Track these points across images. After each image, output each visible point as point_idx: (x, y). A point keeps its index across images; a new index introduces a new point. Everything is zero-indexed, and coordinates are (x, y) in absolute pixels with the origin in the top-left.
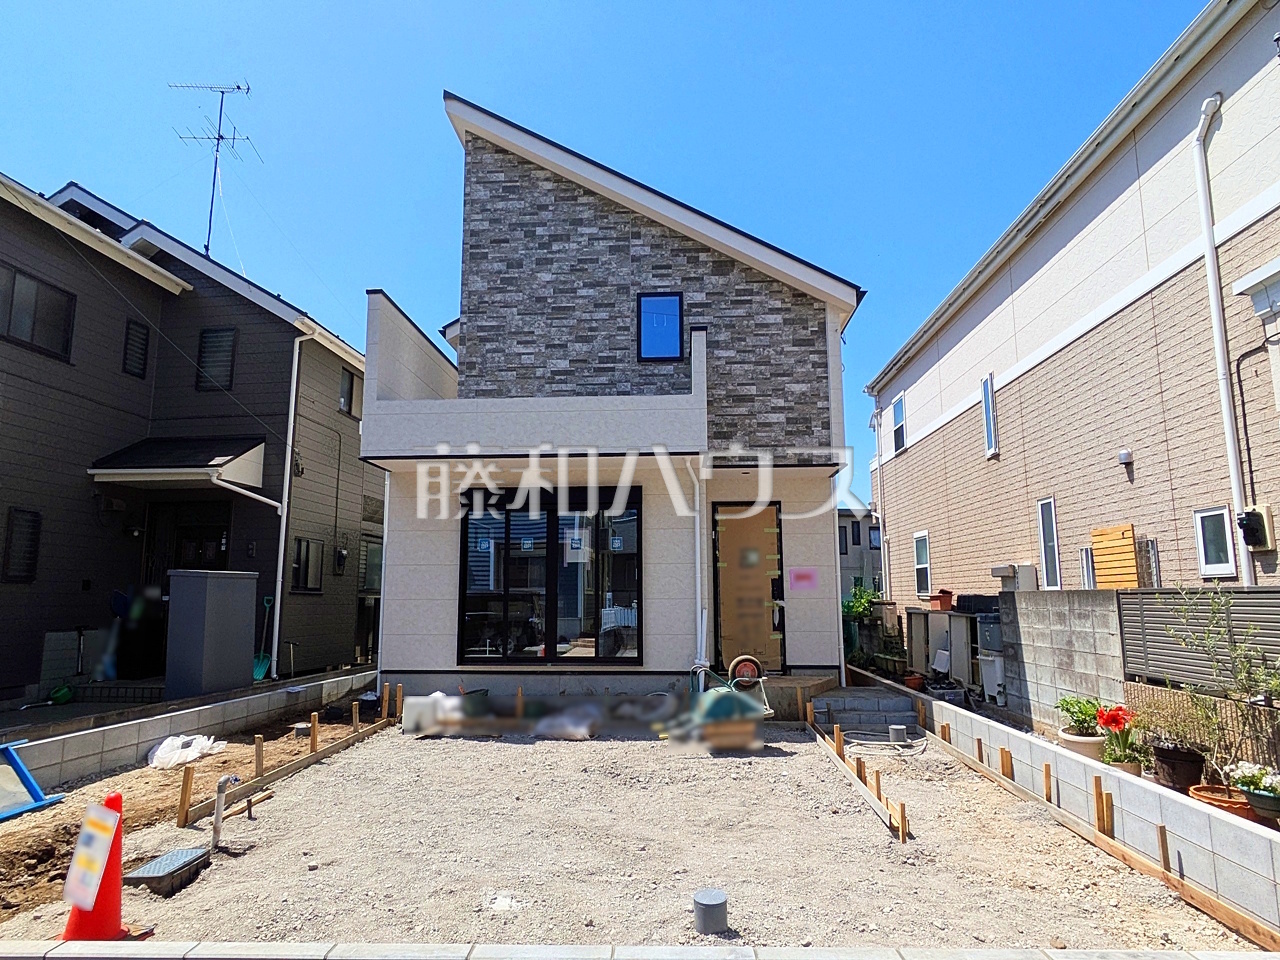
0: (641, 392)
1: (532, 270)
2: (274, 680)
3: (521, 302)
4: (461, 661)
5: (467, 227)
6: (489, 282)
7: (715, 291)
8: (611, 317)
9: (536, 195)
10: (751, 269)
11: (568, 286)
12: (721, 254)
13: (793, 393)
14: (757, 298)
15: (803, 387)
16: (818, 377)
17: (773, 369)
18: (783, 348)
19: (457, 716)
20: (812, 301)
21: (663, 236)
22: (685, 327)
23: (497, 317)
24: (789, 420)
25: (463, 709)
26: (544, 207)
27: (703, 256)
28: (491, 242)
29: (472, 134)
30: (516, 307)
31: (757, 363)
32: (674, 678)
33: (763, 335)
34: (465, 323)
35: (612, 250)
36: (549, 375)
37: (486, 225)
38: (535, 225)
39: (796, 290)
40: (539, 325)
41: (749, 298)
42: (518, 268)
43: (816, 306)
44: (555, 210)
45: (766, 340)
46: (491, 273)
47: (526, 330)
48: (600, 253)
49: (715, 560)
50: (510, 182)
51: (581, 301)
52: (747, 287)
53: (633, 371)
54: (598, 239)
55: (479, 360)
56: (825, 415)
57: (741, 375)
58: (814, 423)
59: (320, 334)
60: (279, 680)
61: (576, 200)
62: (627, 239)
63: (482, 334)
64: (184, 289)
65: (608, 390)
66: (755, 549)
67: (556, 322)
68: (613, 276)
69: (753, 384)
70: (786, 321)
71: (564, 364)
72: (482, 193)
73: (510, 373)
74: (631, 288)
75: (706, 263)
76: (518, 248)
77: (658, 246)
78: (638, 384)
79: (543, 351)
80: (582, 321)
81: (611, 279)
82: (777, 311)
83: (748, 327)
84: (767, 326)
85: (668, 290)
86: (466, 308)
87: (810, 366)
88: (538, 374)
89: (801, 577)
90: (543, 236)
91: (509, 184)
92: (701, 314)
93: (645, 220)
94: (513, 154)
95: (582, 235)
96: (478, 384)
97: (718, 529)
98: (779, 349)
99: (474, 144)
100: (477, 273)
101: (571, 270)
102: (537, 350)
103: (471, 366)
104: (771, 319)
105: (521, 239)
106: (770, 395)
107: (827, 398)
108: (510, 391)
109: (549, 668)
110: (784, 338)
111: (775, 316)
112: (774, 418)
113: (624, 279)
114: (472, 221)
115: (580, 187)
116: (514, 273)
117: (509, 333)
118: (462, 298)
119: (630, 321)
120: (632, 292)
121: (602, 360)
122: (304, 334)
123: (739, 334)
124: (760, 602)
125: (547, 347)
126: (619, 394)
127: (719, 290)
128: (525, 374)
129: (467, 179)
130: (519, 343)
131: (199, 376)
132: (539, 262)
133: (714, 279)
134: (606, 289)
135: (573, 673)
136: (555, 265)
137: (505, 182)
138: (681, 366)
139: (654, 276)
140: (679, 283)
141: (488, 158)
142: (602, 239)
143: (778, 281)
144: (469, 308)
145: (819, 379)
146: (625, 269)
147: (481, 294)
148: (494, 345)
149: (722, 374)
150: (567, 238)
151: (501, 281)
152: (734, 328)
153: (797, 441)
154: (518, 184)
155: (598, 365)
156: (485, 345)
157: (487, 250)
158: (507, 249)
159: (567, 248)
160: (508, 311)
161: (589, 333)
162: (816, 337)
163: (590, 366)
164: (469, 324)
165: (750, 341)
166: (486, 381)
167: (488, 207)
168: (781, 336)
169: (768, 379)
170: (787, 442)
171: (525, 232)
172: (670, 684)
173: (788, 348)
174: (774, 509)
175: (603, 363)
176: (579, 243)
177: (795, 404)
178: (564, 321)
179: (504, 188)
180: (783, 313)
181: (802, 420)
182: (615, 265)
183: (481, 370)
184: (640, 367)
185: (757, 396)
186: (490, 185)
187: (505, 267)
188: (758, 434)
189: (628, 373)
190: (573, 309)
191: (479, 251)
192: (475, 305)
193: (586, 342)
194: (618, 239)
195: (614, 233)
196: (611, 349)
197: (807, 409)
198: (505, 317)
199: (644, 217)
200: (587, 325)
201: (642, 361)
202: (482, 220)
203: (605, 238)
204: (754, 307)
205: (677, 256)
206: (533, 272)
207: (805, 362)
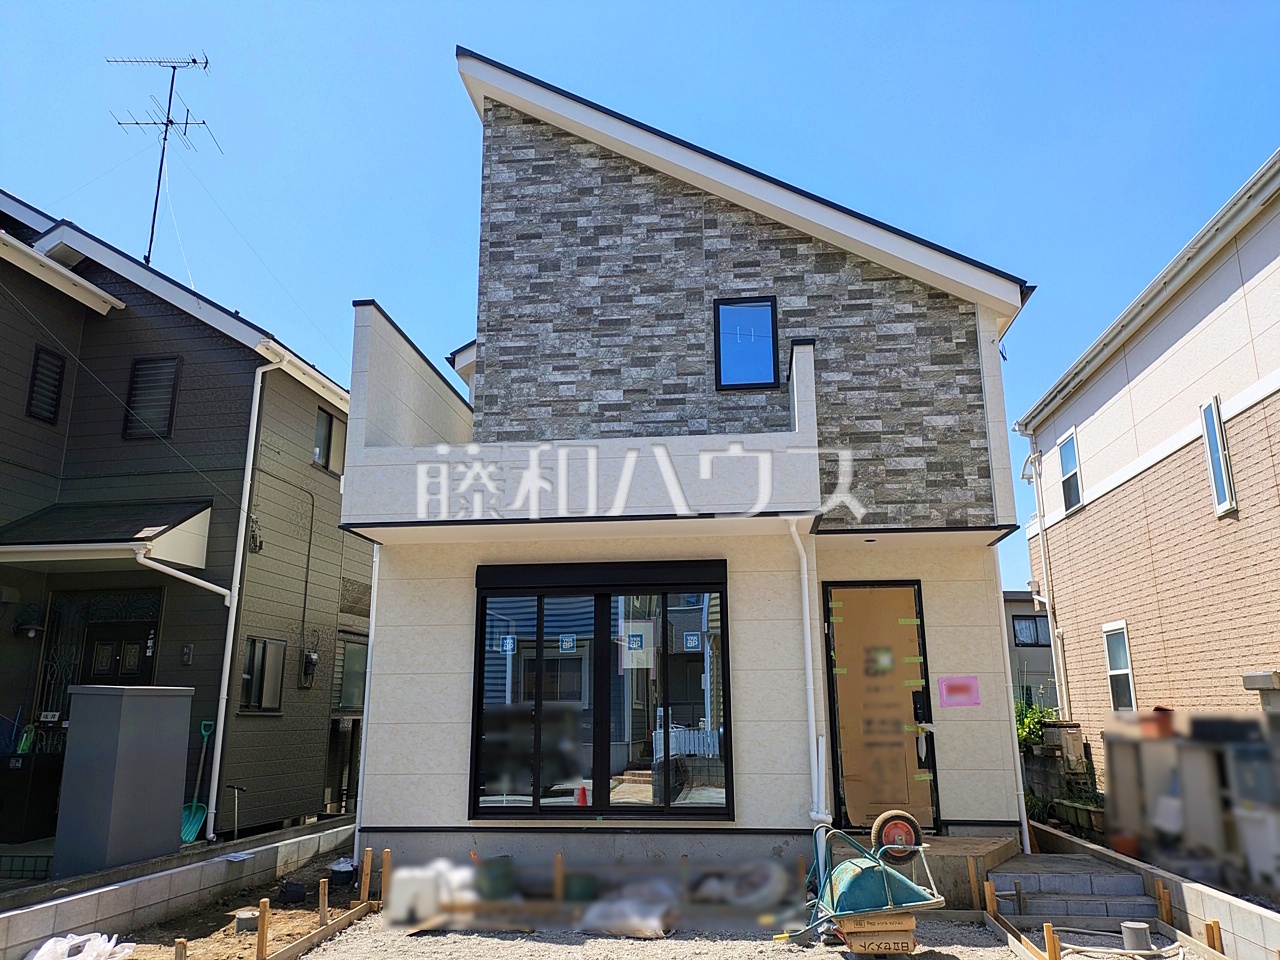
0: (721, 431)
1: (572, 272)
2: (210, 842)
3: (558, 315)
4: (475, 811)
5: (486, 220)
6: (515, 290)
7: (820, 293)
8: (679, 332)
9: (577, 175)
10: (869, 262)
11: (620, 293)
12: (826, 244)
13: (934, 428)
14: (879, 302)
15: (949, 421)
16: (969, 407)
17: (905, 397)
18: (917, 368)
19: (469, 897)
20: (957, 303)
21: (746, 224)
22: (780, 343)
23: (526, 335)
24: (930, 467)
25: (476, 887)
26: (588, 191)
27: (802, 249)
28: (518, 238)
29: (493, 100)
30: (551, 321)
31: (882, 389)
32: (779, 840)
33: (889, 350)
34: (484, 344)
35: (679, 244)
36: (596, 410)
37: (511, 216)
38: (575, 214)
39: (932, 288)
40: (582, 346)
41: (868, 301)
42: (554, 271)
43: (962, 309)
44: (602, 194)
45: (893, 358)
46: (517, 278)
47: (565, 351)
48: (663, 248)
49: (830, 664)
50: (543, 160)
51: (638, 312)
52: (865, 287)
53: (710, 402)
54: (661, 230)
55: (503, 392)
56: (983, 458)
57: (859, 406)
58: (967, 470)
59: (289, 362)
60: (216, 842)
61: (630, 181)
62: (697, 229)
63: (506, 358)
64: (113, 308)
65: (676, 429)
66: (888, 649)
67: (605, 341)
68: (681, 277)
69: (878, 418)
70: (920, 331)
71: (616, 396)
72: (506, 175)
73: (543, 409)
74: (706, 293)
75: (807, 257)
76: (553, 244)
77: (741, 237)
78: (718, 420)
79: (588, 378)
80: (640, 337)
81: (678, 281)
82: (908, 317)
83: (868, 340)
84: (894, 338)
85: (756, 294)
86: (485, 325)
87: (957, 391)
88: (582, 409)
89: (955, 689)
90: (586, 229)
91: (541, 163)
92: (802, 325)
93: (723, 203)
94: (546, 124)
95: (638, 226)
96: (500, 424)
97: (832, 619)
98: (912, 369)
99: (496, 113)
100: (499, 279)
101: (625, 272)
102: (580, 378)
103: (491, 400)
104: (899, 328)
105: (557, 233)
106: (902, 432)
107: (984, 435)
108: (543, 433)
109: (600, 823)
110: (918, 354)
111: (905, 324)
112: (909, 463)
113: (696, 282)
114: (493, 211)
115: (635, 163)
117: (542, 356)
118: (479, 311)
119: (705, 338)
120: (707, 298)
121: (668, 389)
122: (269, 362)
123: (856, 349)
124: (897, 725)
125: (594, 373)
126: (691, 433)
127: (825, 292)
128: (564, 410)
129: (486, 158)
130: (555, 369)
131: (128, 419)
132: (581, 262)
133: (818, 278)
134: (672, 295)
135: (634, 831)
136: (603, 266)
137: (536, 160)
138: (776, 394)
139: (736, 276)
140: (771, 284)
141: (513, 130)
142: (665, 230)
143: (907, 278)
144: (488, 325)
145: (971, 409)
146: (697, 269)
147: (504, 306)
148: (522, 373)
149: (833, 404)
150: (618, 230)
151: (531, 288)
152: (849, 342)
153: (944, 495)
154: (553, 162)
155: (663, 397)
156: (510, 372)
157: (512, 249)
158: (539, 246)
159: (619, 243)
160: (541, 326)
161: (650, 354)
162: (963, 351)
163: (652, 397)
164: (489, 345)
165: (871, 359)
166: (512, 420)
167: (515, 193)
168: (914, 351)
169: (899, 410)
170: (929, 497)
171: (563, 224)
172: (774, 848)
173: (925, 367)
174: (911, 591)
175: (669, 393)
176: (634, 236)
177: (939, 443)
178: (616, 338)
179: (535, 168)
180: (916, 320)
181: (949, 466)
182: (683, 264)
183: (504, 406)
184: (717, 398)
185: (884, 433)
186: (516, 165)
187: (537, 270)
188: (888, 486)
189: (704, 406)
190: (628, 322)
191: (501, 249)
192: (496, 320)
193: (645, 366)
194: (686, 230)
195: (680, 223)
196: (679, 375)
197: (955, 451)
198: (536, 335)
199: (721, 200)
200: (646, 344)
201: (722, 389)
202: (506, 210)
203: (669, 229)
204: (875, 314)
205: (767, 249)
206: (574, 276)
207: (950, 386)
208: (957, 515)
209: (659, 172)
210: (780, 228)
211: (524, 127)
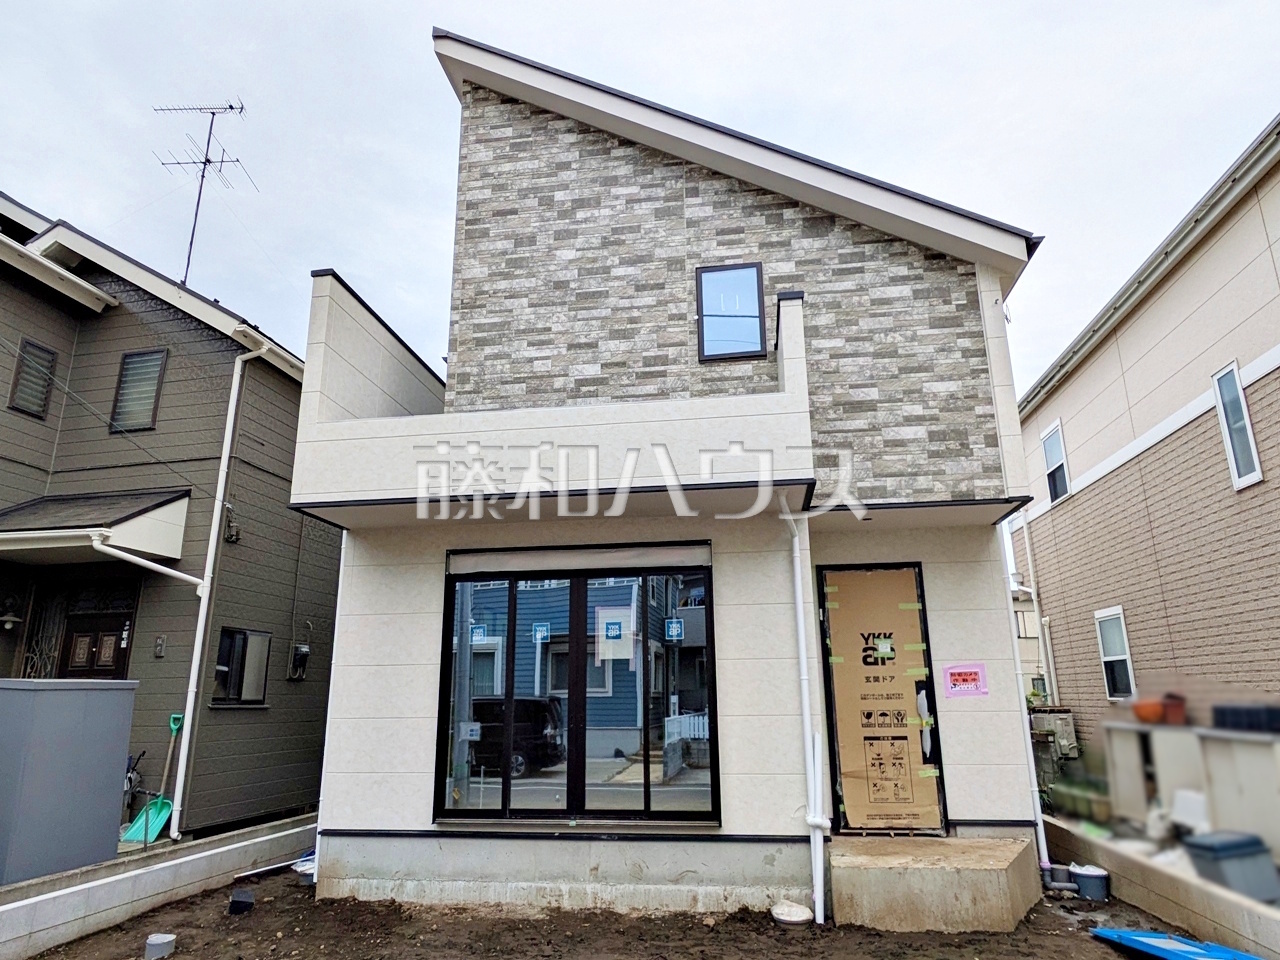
1: (548, 247)
2: (175, 842)
3: (534, 290)
4: (439, 811)
5: (462, 198)
6: (490, 267)
7: (808, 258)
8: (660, 303)
9: (555, 150)
10: (859, 224)
11: (599, 265)
12: (814, 209)
13: (935, 395)
14: (871, 265)
15: (952, 386)
16: (974, 371)
17: (902, 362)
18: (915, 332)
20: (955, 263)
22: (767, 310)
23: (501, 311)
26: (566, 166)
27: (788, 213)
28: (495, 215)
29: (471, 83)
30: (526, 296)
31: (877, 355)
32: (771, 848)
33: (884, 315)
34: (457, 322)
35: (659, 214)
36: (572, 385)
37: (488, 193)
38: (553, 189)
39: (928, 249)
40: (558, 320)
41: (859, 265)
42: (530, 246)
44: (580, 168)
45: (888, 322)
46: (493, 256)
47: (540, 326)
48: (642, 218)
49: (826, 652)
50: (521, 137)
51: (616, 284)
52: (856, 250)
53: (693, 374)
54: (640, 201)
56: (989, 426)
57: (853, 373)
58: (971, 439)
59: (270, 350)
61: (609, 153)
62: (678, 198)
64: (107, 305)
66: (888, 636)
67: (583, 314)
68: (661, 246)
69: (873, 385)
70: (917, 294)
71: (593, 371)
72: (483, 154)
73: (517, 386)
74: (688, 261)
75: (794, 221)
76: (529, 222)
77: (724, 205)
78: (701, 392)
79: (564, 353)
80: (618, 309)
81: (659, 252)
82: (904, 279)
83: (860, 304)
84: (888, 301)
85: (740, 261)
86: (459, 302)
87: (958, 355)
88: (557, 385)
89: (961, 678)
90: (564, 203)
91: (518, 140)
93: (705, 171)
94: (524, 103)
95: (617, 198)
96: (472, 403)
97: (828, 605)
98: (909, 333)
99: (474, 95)
100: (474, 257)
101: (603, 244)
102: (555, 352)
103: (463, 378)
104: (894, 291)
105: (534, 209)
106: (901, 400)
107: (989, 401)
110: (916, 317)
111: (900, 288)
112: (909, 432)
113: (677, 251)
114: (470, 190)
116: (524, 252)
117: (517, 332)
118: (453, 289)
119: (687, 308)
120: (688, 267)
121: (647, 362)
122: (247, 350)
123: (848, 314)
124: (900, 717)
125: (571, 347)
127: (813, 256)
128: (538, 385)
129: (463, 138)
130: (530, 344)
132: (559, 236)
133: (806, 243)
134: (652, 266)
135: (612, 839)
136: (580, 241)
137: (514, 138)
138: (762, 363)
139: (720, 244)
140: (756, 250)
141: (492, 110)
142: (645, 200)
143: (901, 240)
144: (462, 303)
145: (975, 373)
146: (678, 237)
147: (479, 282)
148: (495, 349)
149: (825, 373)
150: (596, 202)
151: (507, 264)
152: (840, 307)
153: (948, 466)
154: (531, 139)
155: (643, 369)
156: (483, 350)
157: (488, 226)
158: (516, 222)
159: (597, 215)
160: (516, 302)
161: (629, 326)
162: (963, 313)
163: (631, 370)
164: (464, 322)
165: (865, 324)
166: (484, 399)
167: (491, 171)
168: (911, 315)
169: (896, 377)
170: (932, 468)
171: (541, 199)
172: (766, 857)
173: (923, 331)
174: (911, 573)
175: (649, 366)
176: (613, 207)
177: (940, 412)
178: (593, 311)
179: (513, 146)
180: (913, 282)
181: (953, 435)
182: (664, 234)
183: (477, 383)
184: (703, 369)
185: (881, 402)
186: (494, 144)
187: (512, 246)
188: (886, 457)
189: (686, 378)
190: (606, 294)
191: (477, 227)
192: (471, 298)
193: (624, 338)
194: (667, 199)
195: (661, 192)
196: (659, 346)
197: (959, 418)
198: (511, 311)
199: (702, 168)
200: (625, 315)
201: (705, 360)
202: (482, 188)
203: (649, 199)
204: (868, 277)
205: (751, 215)
206: (550, 249)
207: (950, 350)
208: (963, 487)
209: (638, 143)
210: (764, 194)
211: (502, 107)
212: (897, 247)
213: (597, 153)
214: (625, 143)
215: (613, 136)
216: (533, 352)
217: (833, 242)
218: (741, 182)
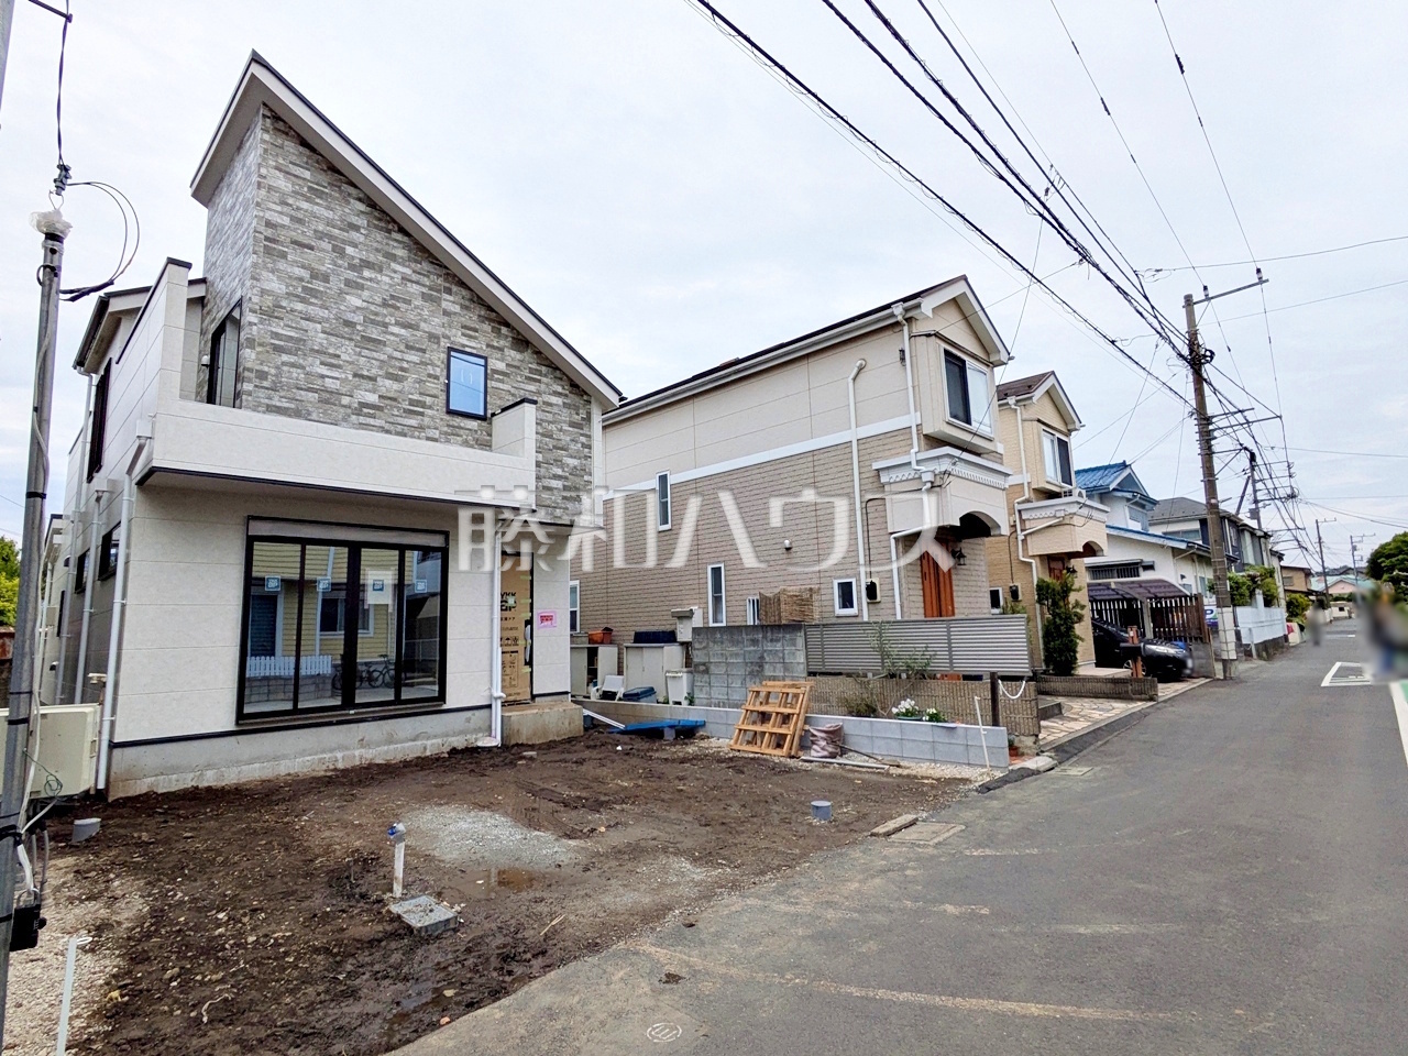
0: (448, 441)
1: (340, 289)
3: (327, 320)
6: (287, 287)
8: (422, 363)
11: (379, 319)
12: (519, 333)
13: (568, 465)
14: (544, 379)
15: (575, 462)
16: (585, 456)
17: (555, 443)
18: (562, 427)
20: (583, 393)
21: (471, 299)
22: (488, 390)
23: (296, 328)
27: (504, 330)
28: (292, 242)
29: (271, 110)
30: (320, 323)
31: (543, 435)
32: (470, 715)
33: (549, 412)
34: (256, 324)
35: (425, 297)
36: (356, 405)
37: (286, 221)
38: (344, 242)
39: (570, 381)
40: (347, 352)
41: (539, 377)
42: (324, 282)
43: (584, 398)
44: (367, 235)
45: (551, 417)
46: (290, 277)
47: (331, 351)
48: (413, 296)
50: (318, 184)
51: (392, 338)
52: (538, 368)
53: (442, 419)
54: (412, 282)
55: (273, 371)
56: (589, 487)
61: (390, 233)
62: (439, 291)
63: (277, 342)
65: (416, 433)
66: (513, 595)
67: (365, 352)
68: (425, 322)
70: (564, 405)
71: (372, 398)
72: (283, 183)
73: (310, 394)
74: (442, 339)
75: (507, 337)
76: (324, 260)
77: (469, 309)
78: (446, 433)
79: (350, 378)
80: (392, 358)
81: (423, 325)
82: (560, 394)
84: (550, 405)
85: (474, 351)
86: (257, 308)
88: (344, 402)
89: (544, 618)
90: (353, 258)
91: (316, 186)
92: (502, 381)
93: (457, 279)
94: (321, 155)
95: (395, 272)
96: (269, 397)
98: (559, 427)
99: (274, 123)
100: (273, 272)
101: (383, 303)
102: (343, 376)
103: (262, 375)
104: (554, 400)
105: (328, 252)
106: (552, 464)
108: (310, 414)
110: (563, 418)
111: (557, 398)
113: (436, 329)
114: (268, 209)
116: (318, 285)
117: (311, 350)
119: (440, 372)
120: (442, 344)
121: (412, 403)
125: (355, 375)
127: (516, 363)
128: (329, 398)
130: (322, 363)
132: (348, 283)
133: (513, 353)
134: (419, 334)
136: (366, 294)
137: (311, 182)
138: (484, 424)
139: (463, 334)
140: (484, 347)
141: (291, 146)
143: (560, 370)
144: (260, 309)
146: (437, 320)
147: (277, 297)
148: (292, 359)
150: (379, 269)
151: (303, 290)
154: (326, 190)
155: (408, 407)
156: (280, 355)
157: (286, 249)
158: (312, 257)
159: (379, 279)
160: (311, 325)
161: (400, 373)
162: (584, 423)
163: (400, 405)
164: (261, 327)
165: (540, 415)
166: (281, 397)
167: (290, 202)
168: (561, 416)
169: (552, 450)
171: (334, 246)
172: (466, 719)
173: (566, 427)
175: (413, 406)
176: (392, 278)
177: (569, 474)
178: (374, 353)
179: (310, 189)
180: (563, 397)
181: (573, 489)
182: (427, 313)
183: (274, 383)
184: (447, 417)
185: (544, 463)
186: (293, 178)
187: (308, 276)
188: (542, 495)
189: (437, 420)
190: (384, 344)
191: (275, 246)
192: (268, 307)
193: (396, 380)
194: (431, 289)
195: (426, 281)
196: (421, 394)
197: (577, 480)
198: (306, 331)
199: (455, 276)
200: (397, 364)
201: (450, 412)
202: (281, 213)
203: (417, 283)
204: (543, 387)
205: (483, 322)
206: (341, 292)
207: (577, 442)
209: (413, 237)
210: (492, 311)
211: (301, 149)
212: (558, 374)
213: (381, 229)
214: (402, 230)
215: (394, 221)
216: (324, 370)
217: (527, 358)
218: (478, 297)
